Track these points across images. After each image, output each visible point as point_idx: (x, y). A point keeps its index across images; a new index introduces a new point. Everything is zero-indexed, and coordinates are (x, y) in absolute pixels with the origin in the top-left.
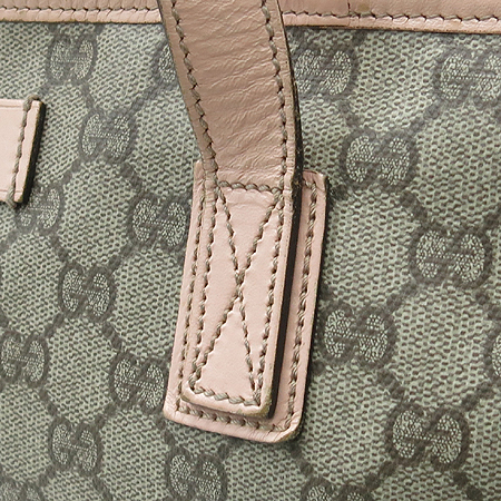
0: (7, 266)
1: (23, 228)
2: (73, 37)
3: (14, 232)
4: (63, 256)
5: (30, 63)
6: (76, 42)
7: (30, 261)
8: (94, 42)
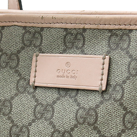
0: (100, 113)
1: (106, 99)
2: (119, 34)
3: (102, 101)
4: (125, 109)
5: (101, 43)
6: (121, 36)
7: (110, 111)
8: (129, 36)
